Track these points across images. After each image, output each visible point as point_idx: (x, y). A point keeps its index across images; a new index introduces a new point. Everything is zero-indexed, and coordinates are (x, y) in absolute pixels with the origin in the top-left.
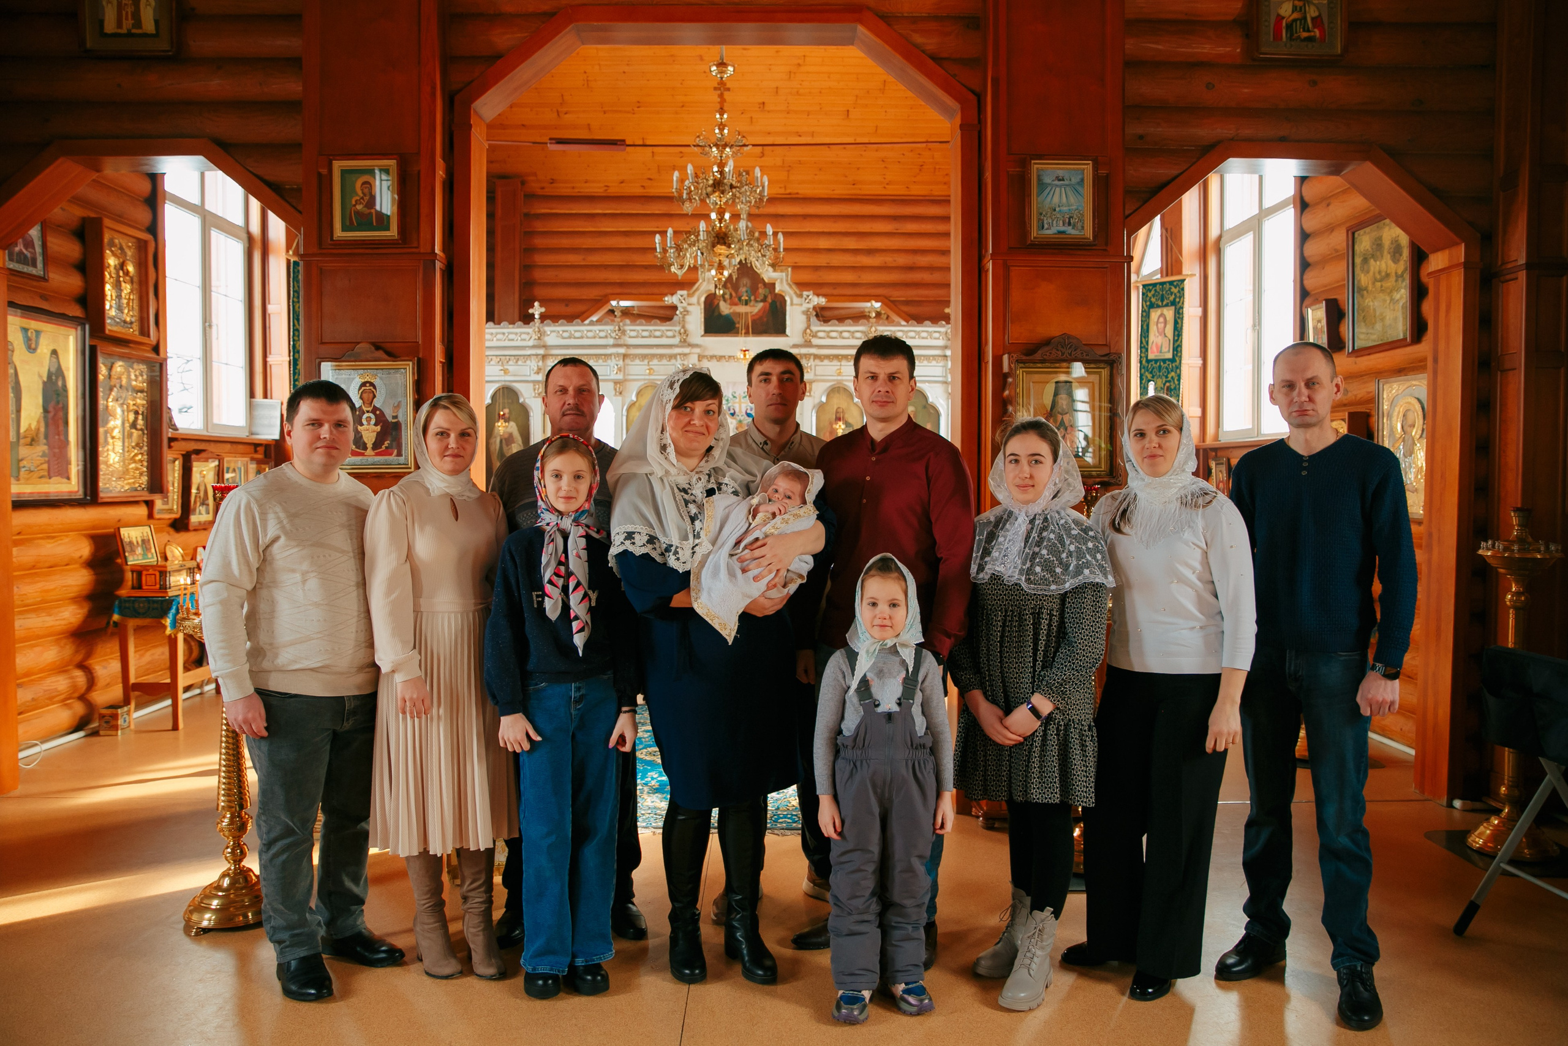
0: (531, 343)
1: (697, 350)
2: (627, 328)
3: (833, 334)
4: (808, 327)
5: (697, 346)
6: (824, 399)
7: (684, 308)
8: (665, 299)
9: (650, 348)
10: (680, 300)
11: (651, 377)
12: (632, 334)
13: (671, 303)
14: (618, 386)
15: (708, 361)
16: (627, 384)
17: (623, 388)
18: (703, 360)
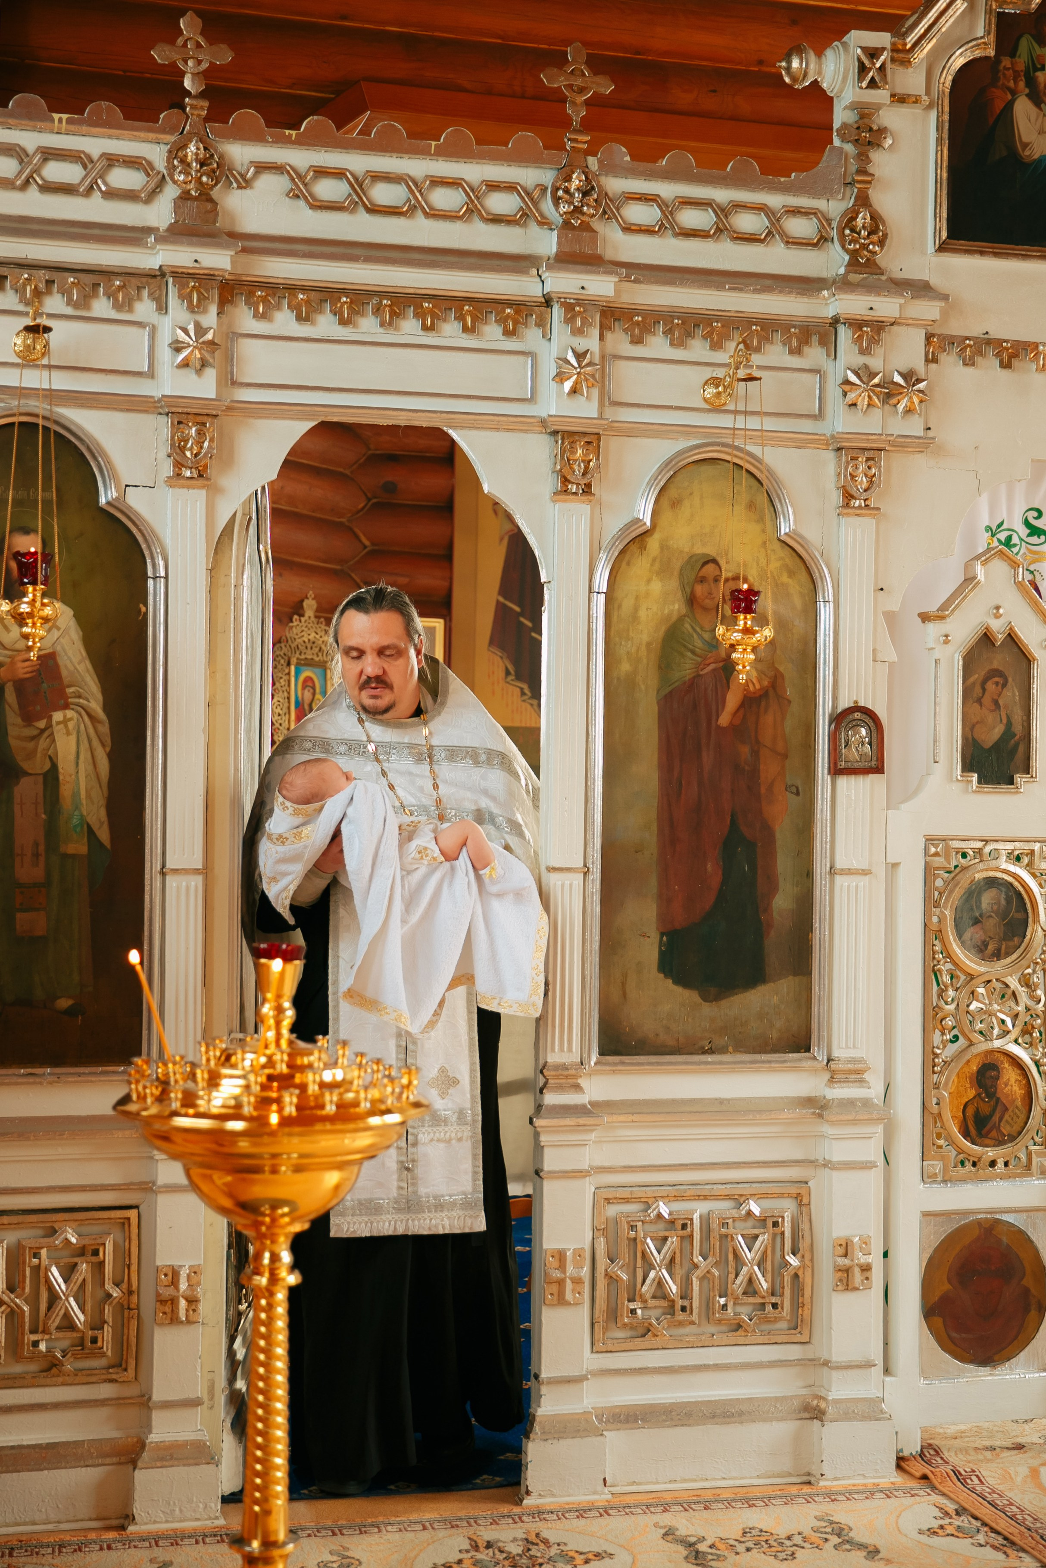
0: (161, 214)
1: (926, 311)
5: (923, 289)
7: (864, 112)
8: (789, 62)
9: (720, 287)
10: (863, 69)
11: (726, 421)
12: (637, 213)
13: (815, 83)
14: (580, 452)
15: (965, 364)
16: (611, 445)
17: (598, 466)
18: (943, 357)
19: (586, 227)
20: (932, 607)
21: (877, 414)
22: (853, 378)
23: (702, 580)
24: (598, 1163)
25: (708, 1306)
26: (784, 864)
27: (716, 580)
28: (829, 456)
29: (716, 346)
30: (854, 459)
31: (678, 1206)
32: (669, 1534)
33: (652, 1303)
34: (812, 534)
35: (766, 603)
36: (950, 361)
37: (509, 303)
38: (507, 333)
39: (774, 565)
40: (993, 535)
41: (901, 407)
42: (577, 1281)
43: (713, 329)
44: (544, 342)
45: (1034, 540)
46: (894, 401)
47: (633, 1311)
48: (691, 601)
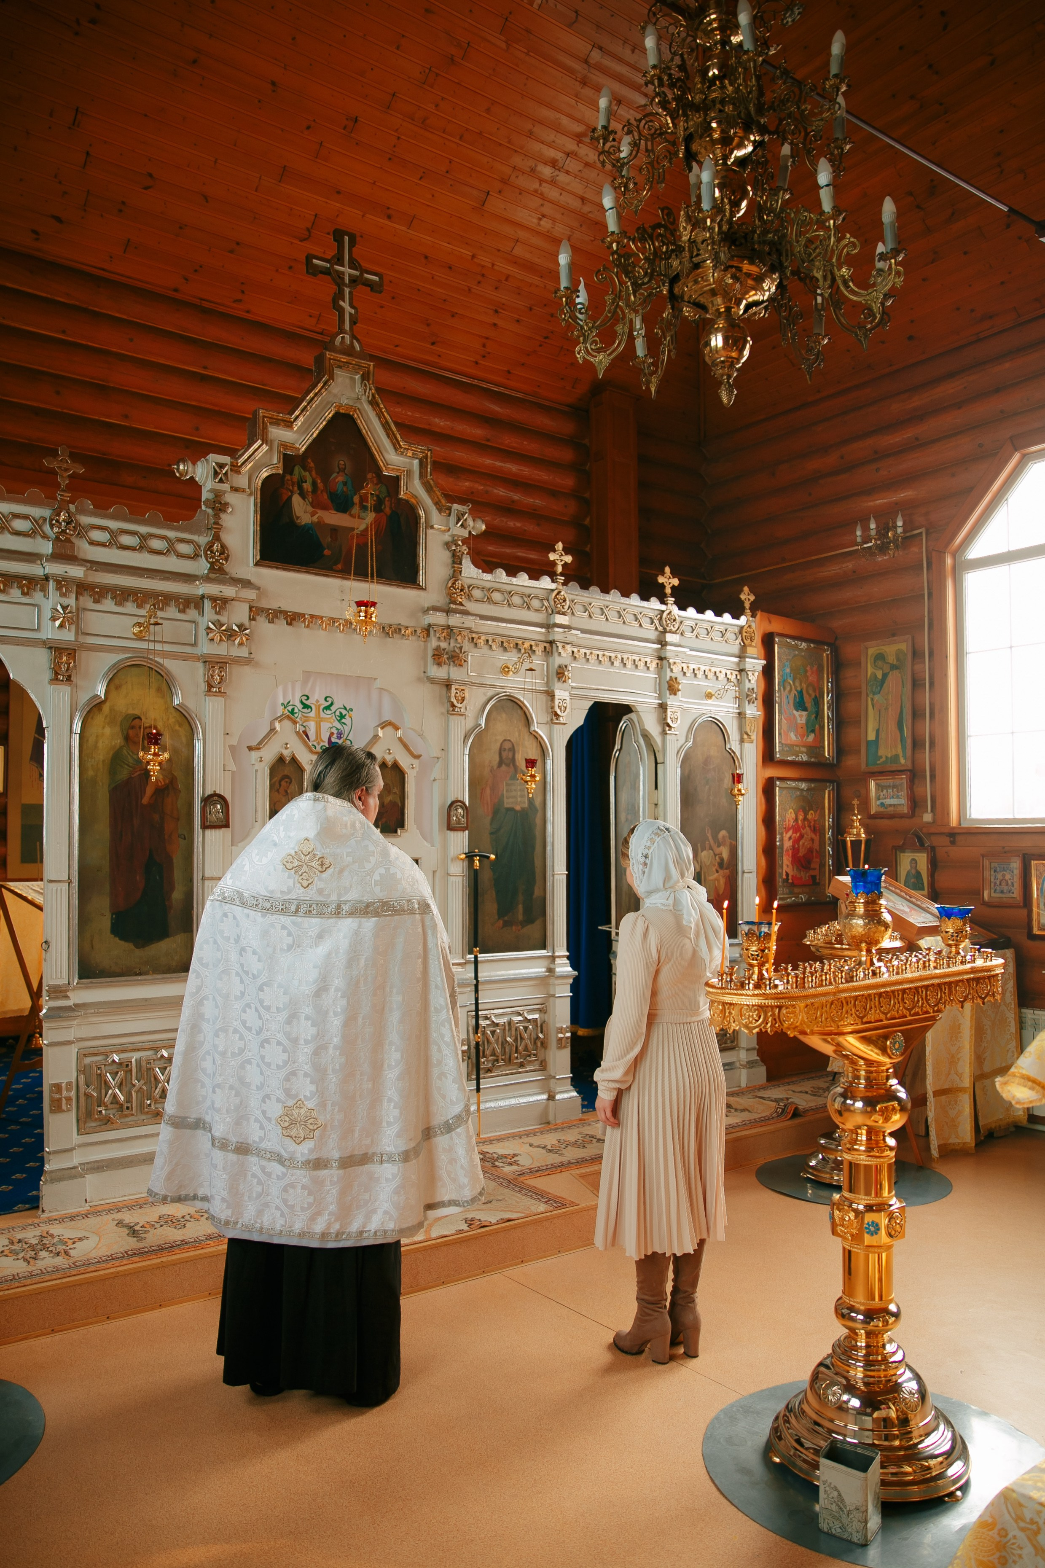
1: (251, 594)
2: (86, 520)
4: (457, 571)
6: (483, 721)
7: (218, 494)
8: (178, 466)
9: (142, 576)
10: (216, 474)
11: (143, 645)
12: (97, 535)
13: (192, 478)
14: (64, 658)
15: (269, 622)
16: (83, 656)
17: (75, 666)
18: (258, 618)
19: (68, 540)
20: (254, 743)
21: (224, 645)
22: (212, 626)
23: (133, 727)
24: (79, 1036)
25: (141, 1105)
26: (178, 875)
27: (140, 728)
28: (200, 665)
29: (140, 606)
30: (213, 667)
31: (125, 1056)
32: (120, 1223)
33: (110, 1106)
34: (191, 705)
35: (166, 739)
36: (262, 621)
37: (24, 578)
38: (23, 594)
39: (172, 720)
40: (285, 708)
41: (237, 642)
42: (69, 1099)
43: (138, 597)
44: (45, 599)
45: (305, 710)
46: (233, 639)
47: (100, 1112)
48: (127, 738)
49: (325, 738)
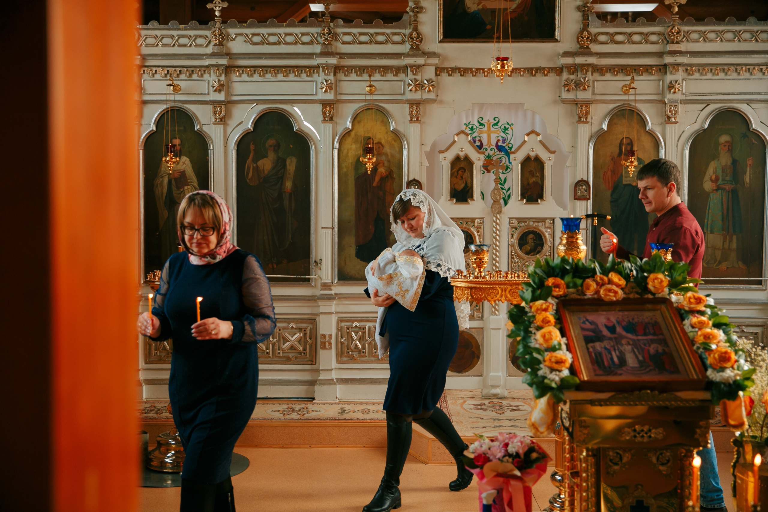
0: (209, 50)
1: (435, 61)
2: (340, 30)
3: (619, 38)
4: (585, 27)
5: (433, 55)
6: (605, 126)
7: (416, 3)
9: (370, 58)
11: (374, 97)
12: (345, 38)
14: (328, 108)
15: (449, 76)
16: (338, 106)
17: (334, 112)
18: (442, 74)
19: (329, 44)
20: (442, 149)
21: (419, 93)
22: (411, 82)
24: (337, 311)
25: (371, 352)
28: (405, 106)
29: (371, 75)
30: (412, 106)
31: (362, 323)
33: (354, 350)
34: (401, 129)
36: (444, 75)
37: (307, 67)
38: (307, 76)
39: (390, 139)
40: (467, 126)
41: (427, 90)
42: (330, 343)
43: (369, 70)
44: (318, 78)
45: (481, 127)
46: (424, 88)
47: (348, 353)
48: (365, 150)
49: (494, 143)
